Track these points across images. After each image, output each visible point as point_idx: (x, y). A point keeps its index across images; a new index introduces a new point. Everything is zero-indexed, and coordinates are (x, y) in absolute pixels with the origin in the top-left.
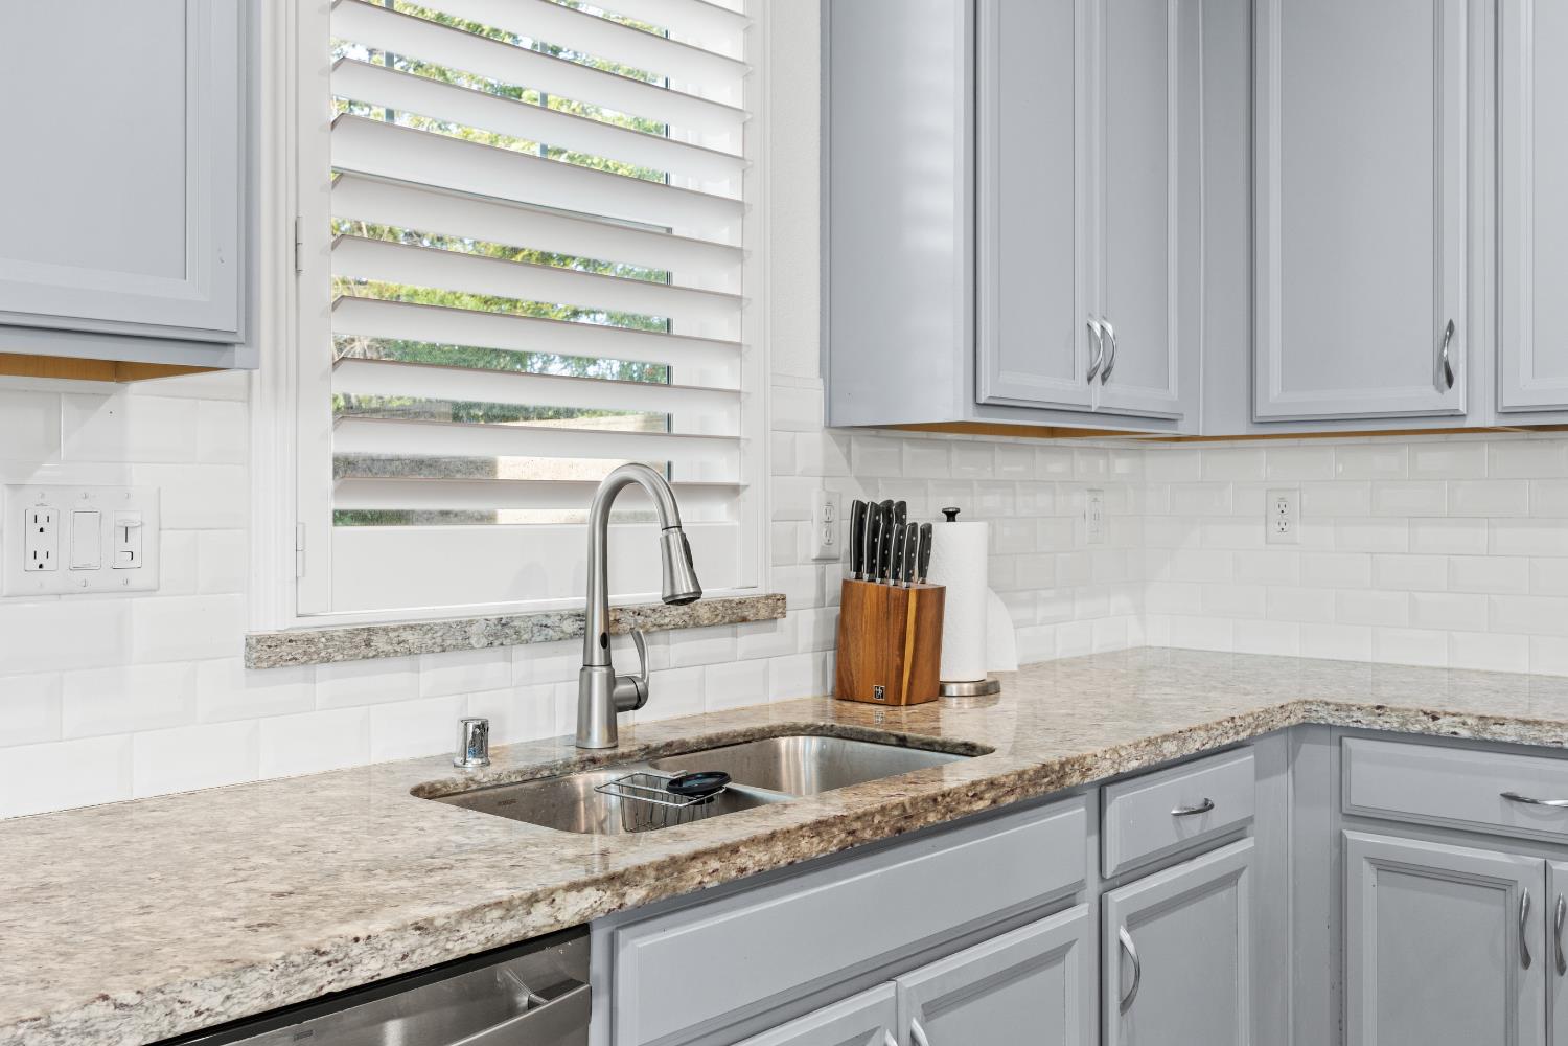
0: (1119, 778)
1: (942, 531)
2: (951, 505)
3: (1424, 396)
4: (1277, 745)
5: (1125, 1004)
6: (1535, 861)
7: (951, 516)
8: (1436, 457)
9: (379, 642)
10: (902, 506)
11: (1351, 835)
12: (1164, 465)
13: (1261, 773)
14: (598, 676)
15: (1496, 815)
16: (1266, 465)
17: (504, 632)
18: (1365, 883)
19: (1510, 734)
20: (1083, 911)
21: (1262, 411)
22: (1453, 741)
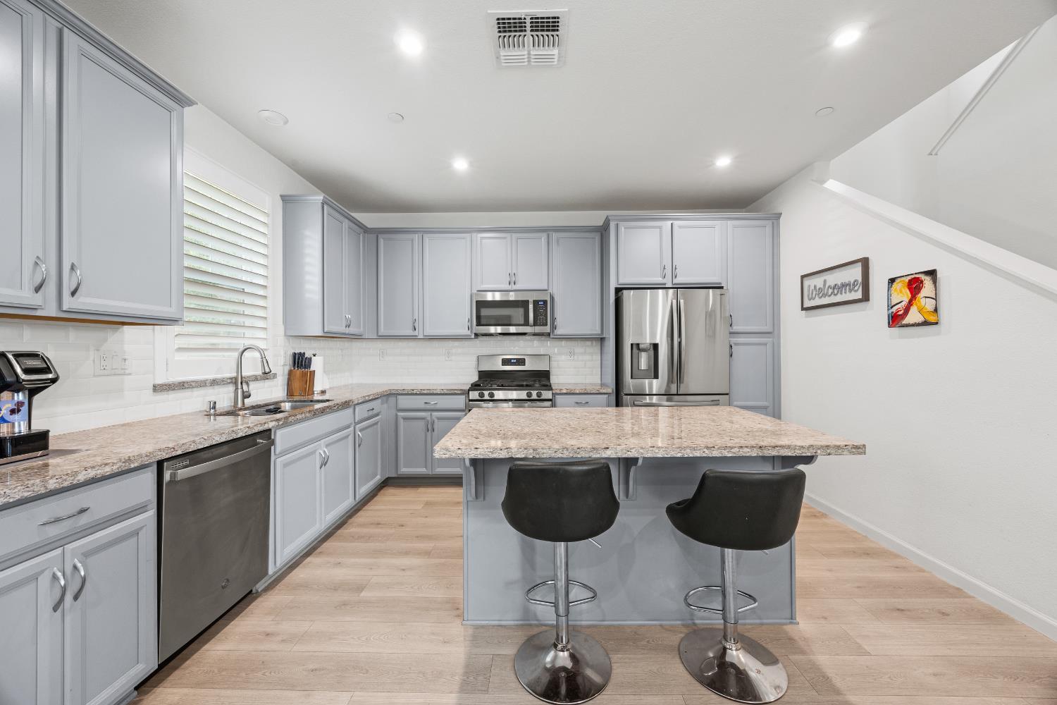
0: (358, 404)
1: (313, 358)
2: (314, 353)
3: (410, 332)
4: (385, 398)
5: (359, 446)
6: (429, 413)
7: (314, 355)
8: (412, 344)
9: (186, 385)
10: (304, 353)
11: (399, 414)
12: (357, 345)
13: (382, 404)
14: (240, 391)
15: (423, 406)
16: (380, 345)
17: (214, 383)
18: (401, 422)
19: (425, 392)
20: (352, 428)
21: (380, 334)
22: (416, 394)
